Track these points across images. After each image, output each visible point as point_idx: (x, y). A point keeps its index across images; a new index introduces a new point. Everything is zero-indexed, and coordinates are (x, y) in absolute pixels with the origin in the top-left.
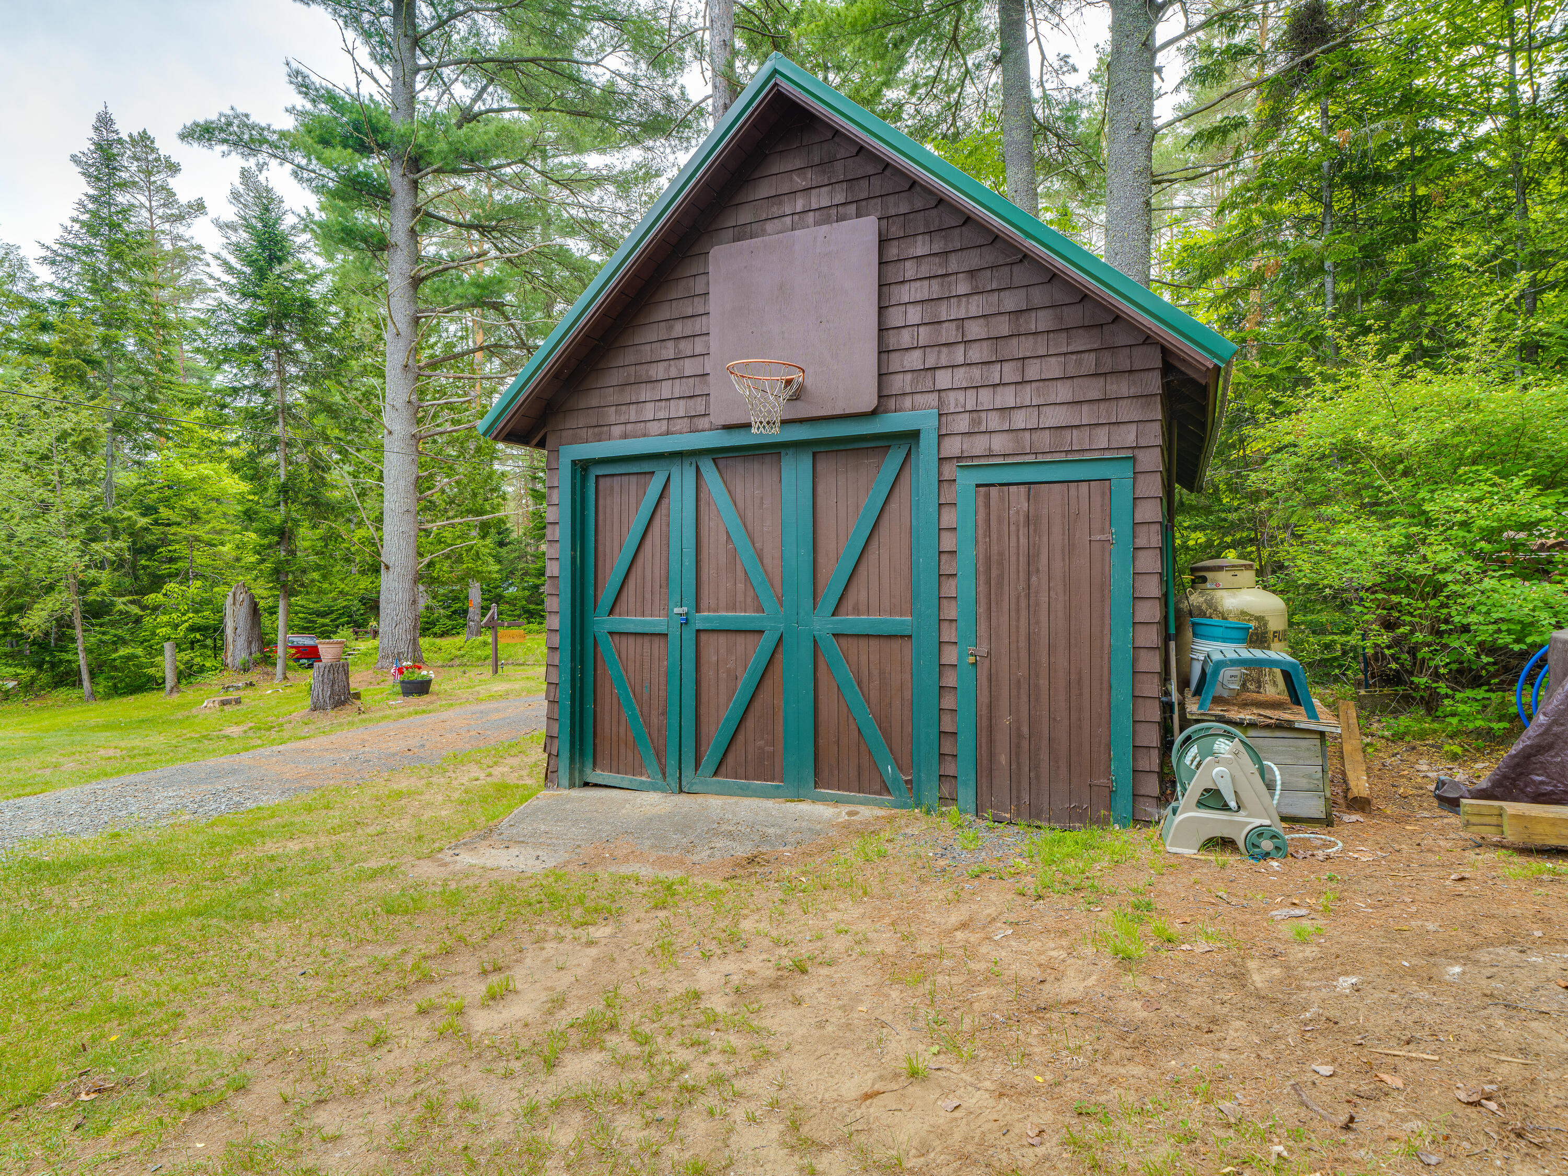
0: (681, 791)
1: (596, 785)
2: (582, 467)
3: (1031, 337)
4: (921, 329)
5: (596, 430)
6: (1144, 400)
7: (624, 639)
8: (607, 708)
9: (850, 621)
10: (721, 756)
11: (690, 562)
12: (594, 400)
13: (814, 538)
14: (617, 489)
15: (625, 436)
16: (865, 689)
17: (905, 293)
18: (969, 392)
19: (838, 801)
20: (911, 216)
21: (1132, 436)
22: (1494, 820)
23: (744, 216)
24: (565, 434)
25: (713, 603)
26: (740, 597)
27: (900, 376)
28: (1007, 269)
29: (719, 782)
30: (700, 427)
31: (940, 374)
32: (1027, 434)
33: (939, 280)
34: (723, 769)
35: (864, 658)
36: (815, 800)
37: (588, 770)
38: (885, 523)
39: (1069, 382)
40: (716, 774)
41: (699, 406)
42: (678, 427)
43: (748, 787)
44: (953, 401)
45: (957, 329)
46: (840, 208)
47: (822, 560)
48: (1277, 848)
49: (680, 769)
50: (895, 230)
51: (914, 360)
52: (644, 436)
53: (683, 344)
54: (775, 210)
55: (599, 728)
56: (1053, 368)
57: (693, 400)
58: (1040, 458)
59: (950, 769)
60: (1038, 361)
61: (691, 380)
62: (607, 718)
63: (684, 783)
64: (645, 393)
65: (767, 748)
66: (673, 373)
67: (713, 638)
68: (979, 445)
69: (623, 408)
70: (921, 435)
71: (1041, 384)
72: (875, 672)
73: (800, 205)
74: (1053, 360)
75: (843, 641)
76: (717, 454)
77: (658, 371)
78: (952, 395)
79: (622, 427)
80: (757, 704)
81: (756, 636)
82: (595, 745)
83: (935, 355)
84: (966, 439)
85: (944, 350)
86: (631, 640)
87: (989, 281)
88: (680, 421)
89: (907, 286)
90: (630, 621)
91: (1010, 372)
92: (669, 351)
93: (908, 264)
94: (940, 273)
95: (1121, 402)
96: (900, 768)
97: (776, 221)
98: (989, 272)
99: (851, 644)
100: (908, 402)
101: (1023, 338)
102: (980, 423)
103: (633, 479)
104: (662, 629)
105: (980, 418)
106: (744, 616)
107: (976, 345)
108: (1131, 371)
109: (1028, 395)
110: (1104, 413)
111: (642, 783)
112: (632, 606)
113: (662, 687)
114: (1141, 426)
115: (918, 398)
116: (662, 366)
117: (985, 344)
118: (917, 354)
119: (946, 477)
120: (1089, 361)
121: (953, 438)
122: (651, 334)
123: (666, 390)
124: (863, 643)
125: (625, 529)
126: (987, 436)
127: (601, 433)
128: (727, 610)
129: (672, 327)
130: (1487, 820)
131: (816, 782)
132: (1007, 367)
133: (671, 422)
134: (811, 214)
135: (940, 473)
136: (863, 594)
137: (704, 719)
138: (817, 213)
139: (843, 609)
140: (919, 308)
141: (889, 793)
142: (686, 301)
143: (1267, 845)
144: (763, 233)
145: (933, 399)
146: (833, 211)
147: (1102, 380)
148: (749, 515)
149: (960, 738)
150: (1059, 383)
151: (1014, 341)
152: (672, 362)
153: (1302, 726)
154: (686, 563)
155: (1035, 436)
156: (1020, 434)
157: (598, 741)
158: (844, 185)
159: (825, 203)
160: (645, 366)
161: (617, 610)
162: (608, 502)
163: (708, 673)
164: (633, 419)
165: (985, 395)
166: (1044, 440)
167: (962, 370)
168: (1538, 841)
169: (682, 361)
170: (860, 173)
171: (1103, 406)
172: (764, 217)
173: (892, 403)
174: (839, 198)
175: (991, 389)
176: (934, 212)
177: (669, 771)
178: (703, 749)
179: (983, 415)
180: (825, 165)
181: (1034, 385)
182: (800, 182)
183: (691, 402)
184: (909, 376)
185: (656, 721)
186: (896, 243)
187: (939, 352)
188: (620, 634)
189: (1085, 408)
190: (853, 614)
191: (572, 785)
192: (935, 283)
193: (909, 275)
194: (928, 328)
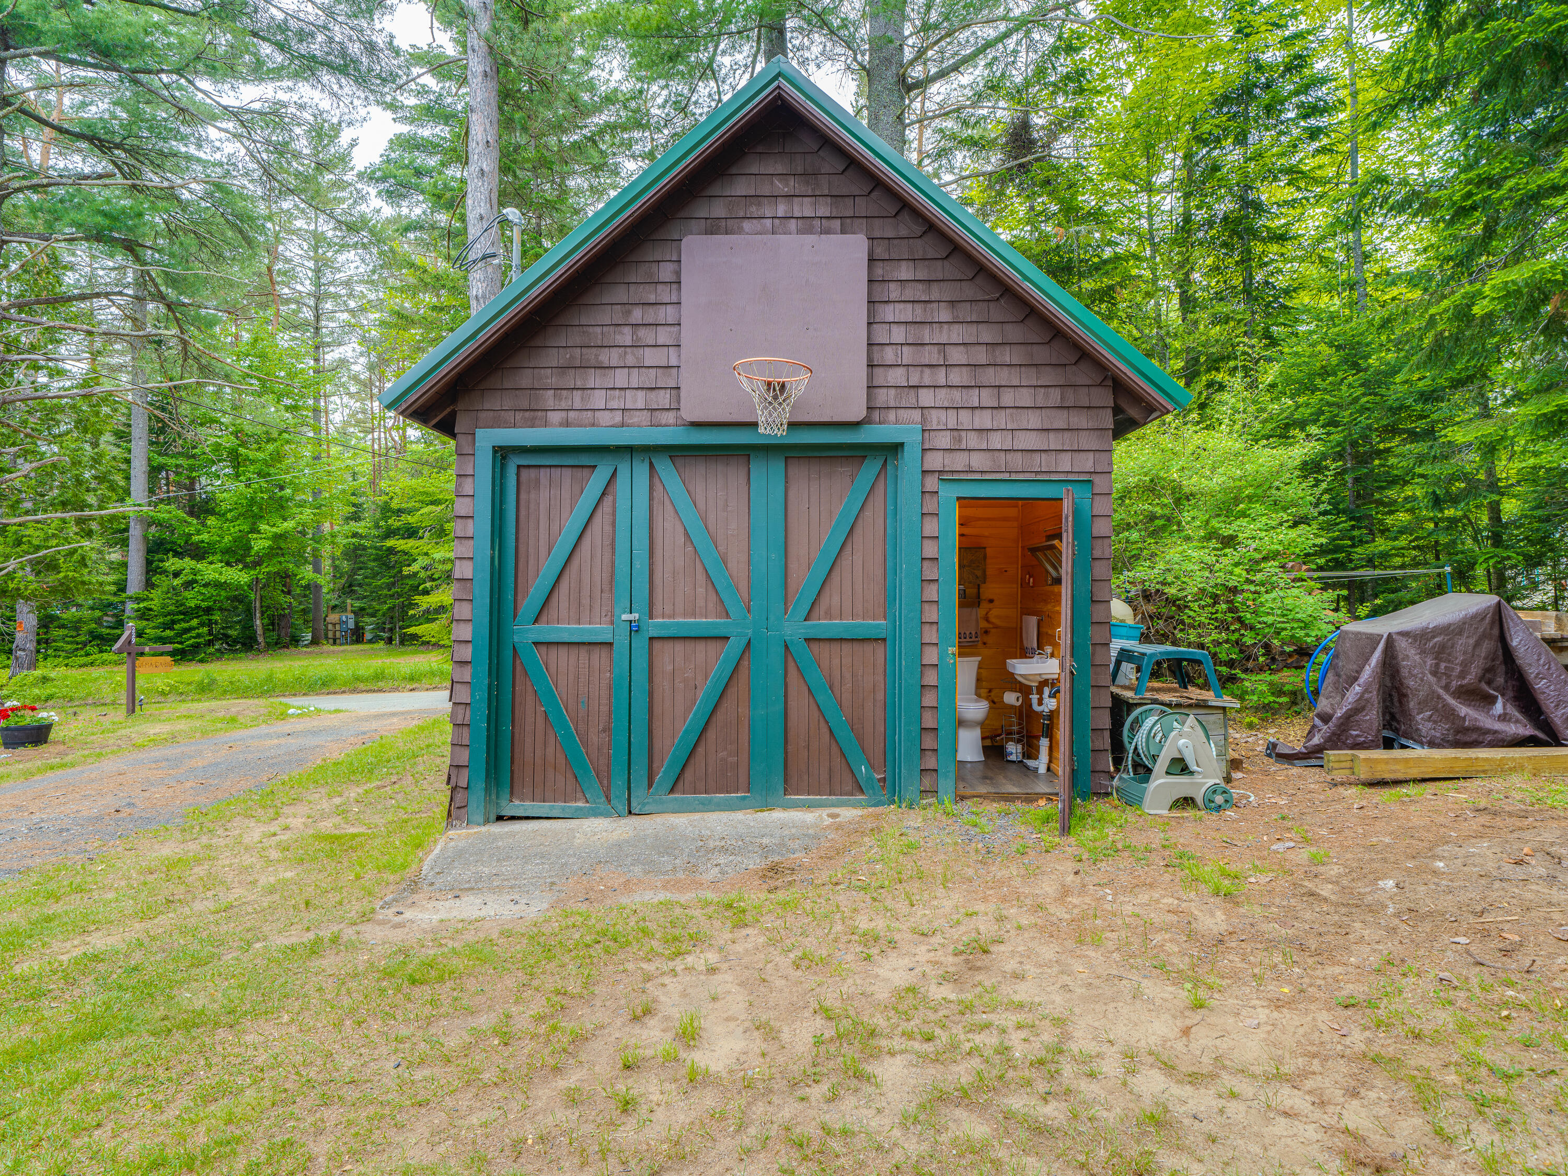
0: (630, 812)
1: (513, 818)
2: (502, 453)
3: (1005, 368)
4: (905, 348)
5: (527, 414)
6: (1099, 432)
7: (553, 651)
8: (529, 728)
9: (823, 625)
10: (678, 771)
11: (641, 564)
12: (525, 379)
13: (786, 543)
14: (544, 481)
15: (567, 424)
16: (837, 692)
17: (889, 313)
18: (950, 412)
19: (811, 806)
20: (895, 242)
21: (1090, 463)
22: (1348, 764)
23: (718, 210)
24: (482, 415)
25: (668, 609)
26: (700, 602)
27: (884, 391)
28: (985, 304)
29: (676, 799)
30: (664, 422)
31: (922, 392)
32: (1003, 454)
33: (922, 305)
34: (681, 784)
35: (836, 662)
36: (786, 807)
37: (503, 803)
38: (858, 531)
39: (1038, 411)
40: (672, 791)
41: (663, 399)
42: (636, 420)
43: (710, 801)
44: (936, 419)
45: (939, 353)
46: (824, 221)
47: (793, 566)
48: (1227, 801)
49: (629, 789)
50: (880, 252)
51: (896, 376)
52: (593, 425)
53: (642, 332)
54: (754, 210)
55: (516, 750)
56: (1025, 398)
57: (654, 393)
58: (1014, 477)
59: (930, 763)
60: (1012, 390)
61: (653, 371)
62: (529, 740)
63: (633, 804)
64: (593, 379)
65: (730, 759)
66: (630, 360)
67: (668, 646)
68: (958, 462)
69: (564, 393)
70: (906, 448)
71: (1015, 411)
72: (848, 676)
73: (781, 210)
74: (1024, 390)
75: (815, 646)
76: (676, 452)
77: (611, 357)
78: (934, 412)
79: (564, 414)
80: (720, 716)
81: (719, 644)
82: (512, 772)
83: (918, 375)
84: (947, 455)
85: (927, 371)
86: (563, 651)
87: (966, 312)
88: (638, 413)
89: (891, 306)
90: (566, 630)
91: (987, 398)
92: (626, 336)
93: (892, 286)
94: (923, 298)
95: (1081, 433)
96: (873, 767)
97: (754, 221)
98: (968, 304)
99: (825, 648)
100: (892, 415)
101: (998, 368)
102: (960, 441)
103: (567, 473)
104: (608, 638)
105: (960, 436)
106: (708, 622)
107: (956, 369)
108: (1089, 407)
109: (1002, 420)
110: (1066, 440)
111: (581, 809)
112: (564, 613)
113: (604, 701)
114: (1097, 455)
115: (901, 412)
116: (615, 353)
117: (964, 369)
118: (901, 371)
119: (928, 488)
120: (1055, 396)
121: (935, 453)
122: (605, 316)
123: (621, 377)
124: (836, 647)
125: (555, 528)
126: (967, 453)
127: (535, 418)
128: (685, 615)
129: (629, 312)
130: (1343, 765)
131: (786, 790)
132: (985, 393)
133: (626, 414)
134: (793, 221)
135: (923, 486)
136: (836, 600)
137: (657, 733)
138: (800, 222)
139: (815, 614)
140: (902, 328)
141: (862, 791)
142: (647, 286)
143: (1219, 799)
144: (740, 231)
145: (916, 415)
146: (817, 223)
147: (1065, 412)
148: (711, 517)
149: (941, 733)
150: (1030, 411)
151: (991, 370)
152: (628, 350)
153: (1214, 704)
154: (637, 565)
155: (1010, 456)
156: (996, 454)
157: (516, 768)
158: (829, 199)
159: (808, 213)
160: (594, 350)
161: (544, 618)
162: (533, 496)
163: (663, 684)
164: (576, 406)
165: (965, 416)
166: (1017, 461)
167: (944, 391)
168: (1379, 776)
169: (641, 350)
170: (845, 191)
171: (1067, 435)
172: (741, 214)
173: (876, 415)
174: (824, 211)
175: (970, 411)
176: (919, 242)
177: (614, 792)
178: (655, 765)
179: (963, 434)
180: (809, 175)
181: (1008, 411)
182: (780, 186)
183: (652, 395)
184: (892, 392)
185: (595, 739)
186: (880, 264)
187: (922, 372)
188: (549, 644)
189: (1052, 435)
190: (825, 619)
191: (487, 821)
192: (918, 307)
193: (894, 296)
194: (911, 348)
